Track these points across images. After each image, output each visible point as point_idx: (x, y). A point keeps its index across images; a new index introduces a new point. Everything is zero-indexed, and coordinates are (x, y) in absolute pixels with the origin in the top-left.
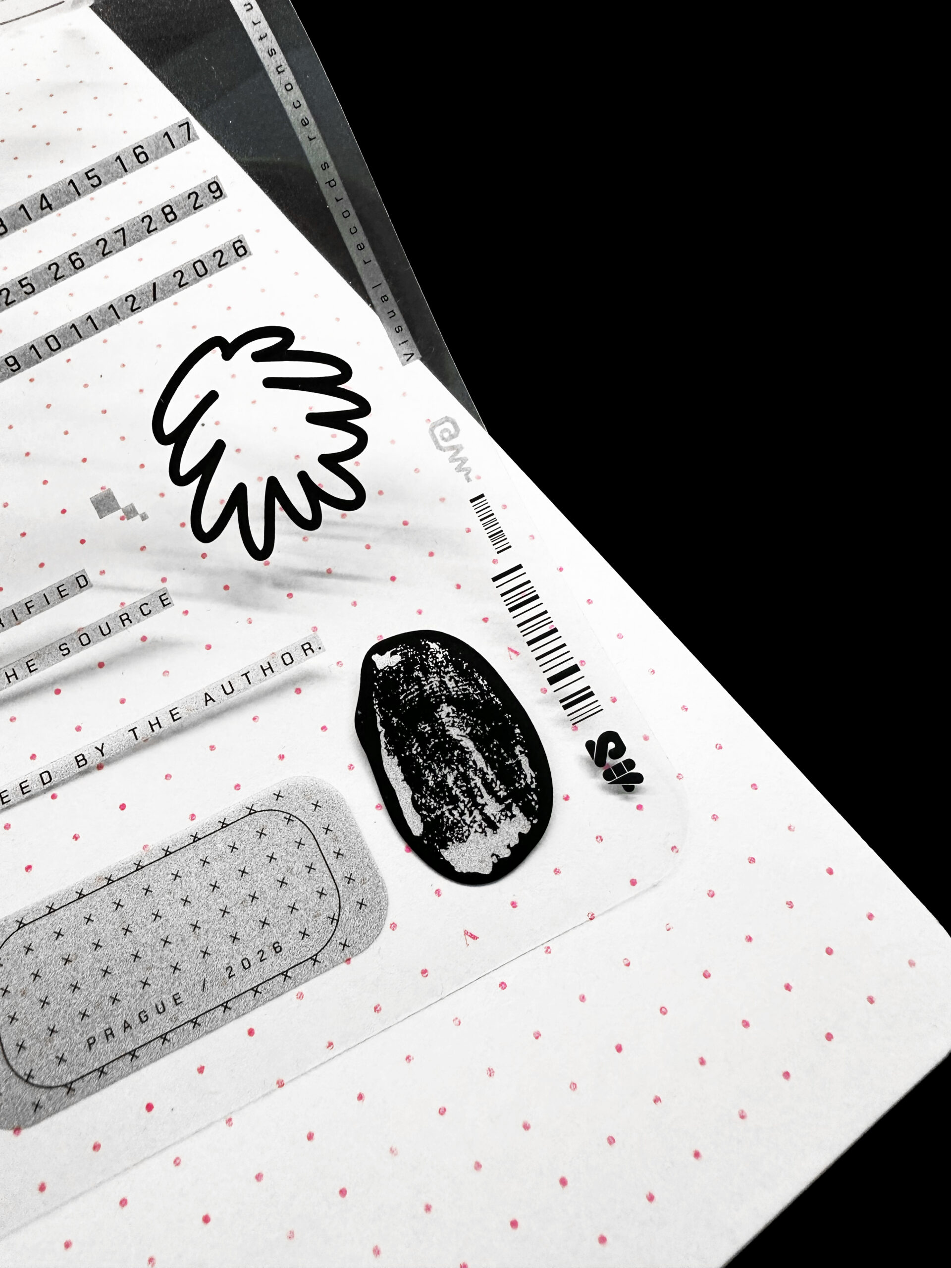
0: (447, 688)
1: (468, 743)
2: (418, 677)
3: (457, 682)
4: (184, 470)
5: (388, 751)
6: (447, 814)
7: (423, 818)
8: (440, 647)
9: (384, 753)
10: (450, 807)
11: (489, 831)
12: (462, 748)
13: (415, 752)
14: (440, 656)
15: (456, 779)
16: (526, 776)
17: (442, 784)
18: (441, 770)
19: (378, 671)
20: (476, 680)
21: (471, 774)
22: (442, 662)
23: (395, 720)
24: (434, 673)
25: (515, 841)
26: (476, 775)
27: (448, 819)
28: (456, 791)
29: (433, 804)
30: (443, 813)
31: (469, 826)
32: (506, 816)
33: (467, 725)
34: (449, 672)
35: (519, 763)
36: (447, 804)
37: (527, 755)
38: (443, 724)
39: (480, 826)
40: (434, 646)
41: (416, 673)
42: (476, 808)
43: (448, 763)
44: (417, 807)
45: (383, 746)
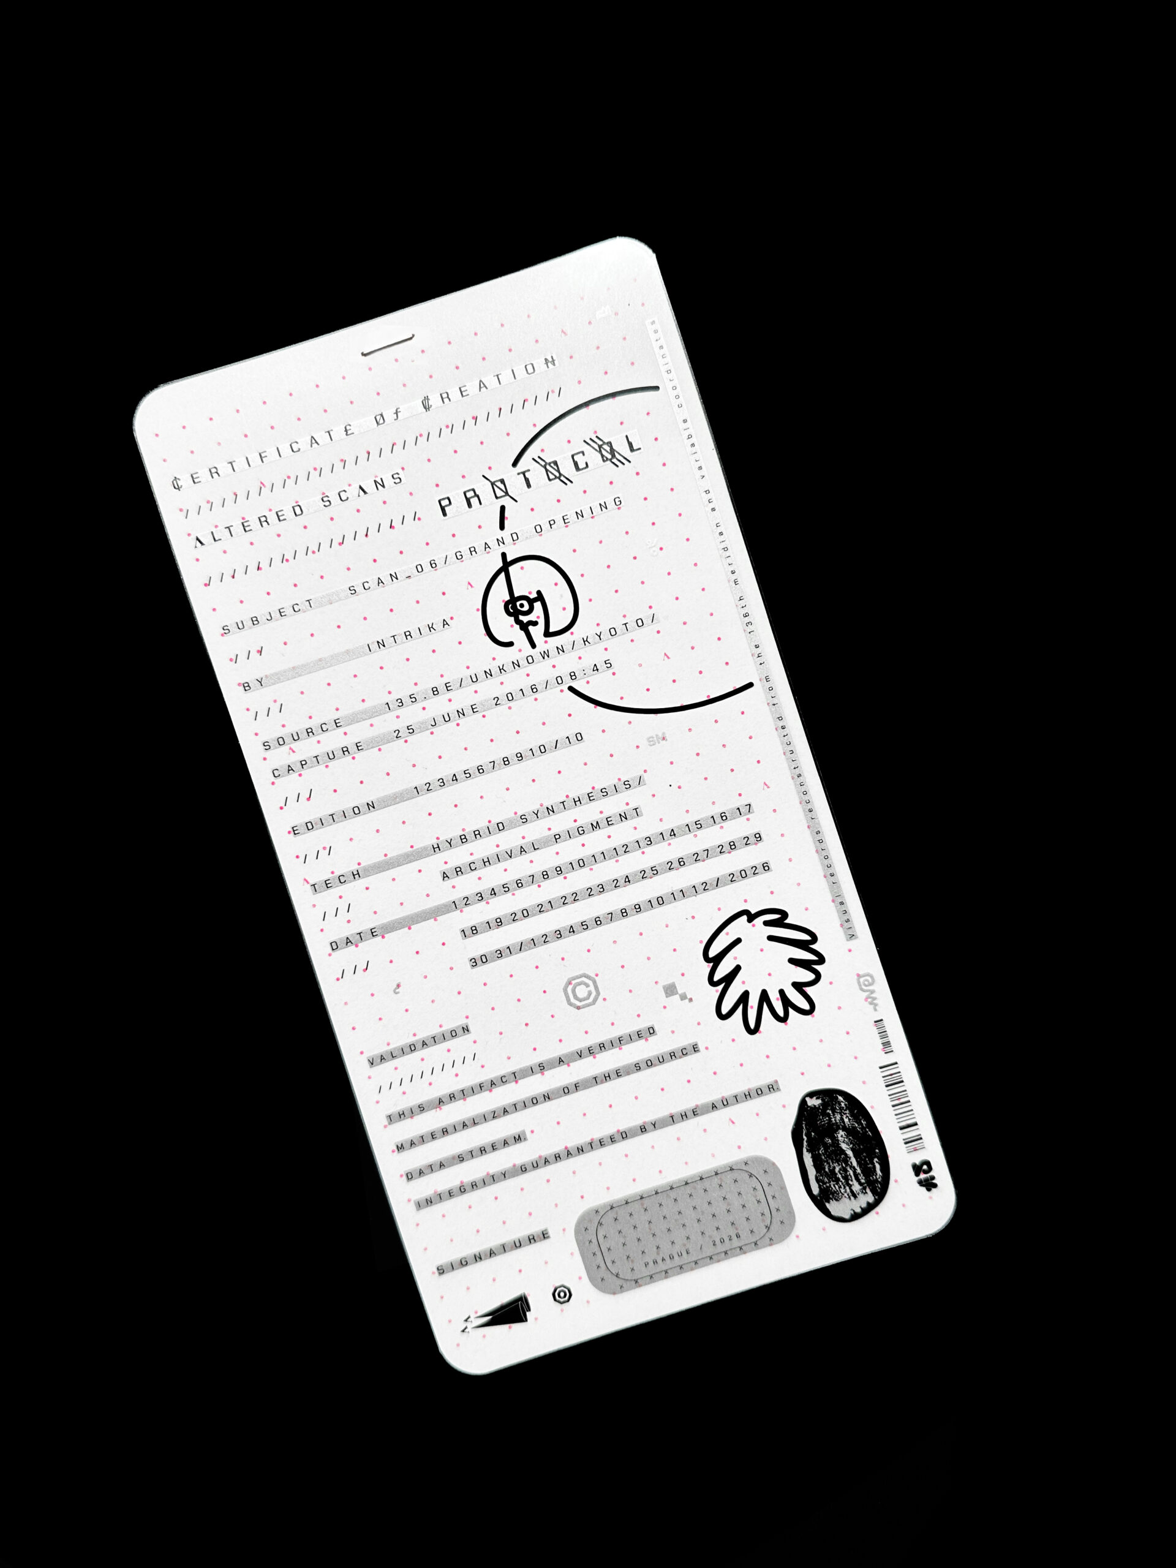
0: (844, 1122)
1: (850, 1153)
2: (829, 1113)
3: (849, 1119)
4: (716, 978)
5: (807, 1149)
6: (832, 1186)
7: (820, 1187)
8: (844, 1099)
9: (805, 1150)
10: (834, 1183)
11: (852, 1198)
12: (846, 1155)
13: (821, 1152)
14: (843, 1105)
15: (840, 1169)
16: (877, 1174)
17: (833, 1171)
18: (833, 1164)
19: (808, 1107)
20: (860, 1120)
21: (848, 1169)
22: (843, 1107)
23: (813, 1134)
24: (838, 1113)
25: (864, 1205)
26: (851, 1169)
27: (832, 1188)
28: (839, 1176)
29: (826, 1180)
30: (830, 1185)
31: (843, 1194)
32: (862, 1192)
33: (851, 1143)
34: (846, 1113)
35: (874, 1167)
36: (833, 1181)
37: (879, 1164)
38: (838, 1140)
39: (848, 1195)
40: (840, 1098)
41: (828, 1111)
42: (848, 1186)
43: (838, 1161)
44: (818, 1180)
45: (805, 1146)
